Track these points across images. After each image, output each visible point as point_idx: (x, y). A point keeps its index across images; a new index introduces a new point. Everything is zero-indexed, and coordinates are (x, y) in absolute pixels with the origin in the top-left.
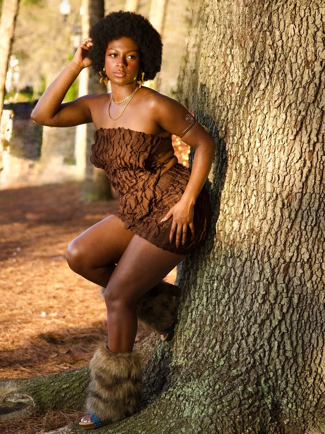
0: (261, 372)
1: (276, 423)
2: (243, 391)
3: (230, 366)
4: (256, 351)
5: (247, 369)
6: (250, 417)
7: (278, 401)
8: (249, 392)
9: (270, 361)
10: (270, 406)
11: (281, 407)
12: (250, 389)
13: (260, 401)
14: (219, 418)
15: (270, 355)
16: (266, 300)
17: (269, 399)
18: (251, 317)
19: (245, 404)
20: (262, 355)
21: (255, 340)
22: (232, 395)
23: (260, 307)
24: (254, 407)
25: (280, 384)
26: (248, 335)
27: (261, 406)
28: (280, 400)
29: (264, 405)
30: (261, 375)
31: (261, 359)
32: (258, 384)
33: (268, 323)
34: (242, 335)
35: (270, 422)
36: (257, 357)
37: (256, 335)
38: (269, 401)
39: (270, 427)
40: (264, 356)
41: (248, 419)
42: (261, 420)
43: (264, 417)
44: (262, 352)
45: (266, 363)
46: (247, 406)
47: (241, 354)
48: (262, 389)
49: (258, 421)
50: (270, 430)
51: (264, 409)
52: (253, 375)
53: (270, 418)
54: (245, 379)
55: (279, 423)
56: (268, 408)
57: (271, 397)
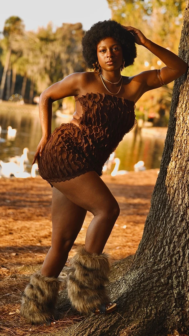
0: (174, 270)
1: (180, 309)
2: (157, 281)
3: (155, 263)
4: (173, 255)
5: (165, 266)
6: (156, 299)
7: (185, 294)
8: (161, 282)
9: (183, 264)
10: (176, 295)
11: (187, 299)
12: (162, 281)
13: (169, 290)
14: (133, 295)
15: (183, 259)
16: (184, 219)
17: (177, 290)
18: (174, 230)
19: (155, 290)
20: (177, 258)
21: (175, 247)
22: (148, 282)
23: (180, 224)
24: (162, 293)
25: (188, 281)
26: (170, 243)
27: (168, 294)
28: (186, 293)
29: (171, 294)
30: (174, 272)
31: (176, 261)
32: (170, 277)
33: (184, 236)
34: (167, 242)
35: (174, 307)
36: (174, 259)
37: (176, 244)
38: (175, 292)
39: (174, 310)
40: (179, 259)
41: (154, 300)
42: (166, 303)
43: (170, 302)
44: (178, 256)
45: (179, 265)
46: (156, 291)
47: (164, 256)
48: (172, 282)
49: (163, 303)
50: (173, 313)
51: (171, 297)
52: (168, 271)
53: (175, 304)
54: (161, 273)
55: (182, 310)
56: (174, 296)
57: (179, 289)
